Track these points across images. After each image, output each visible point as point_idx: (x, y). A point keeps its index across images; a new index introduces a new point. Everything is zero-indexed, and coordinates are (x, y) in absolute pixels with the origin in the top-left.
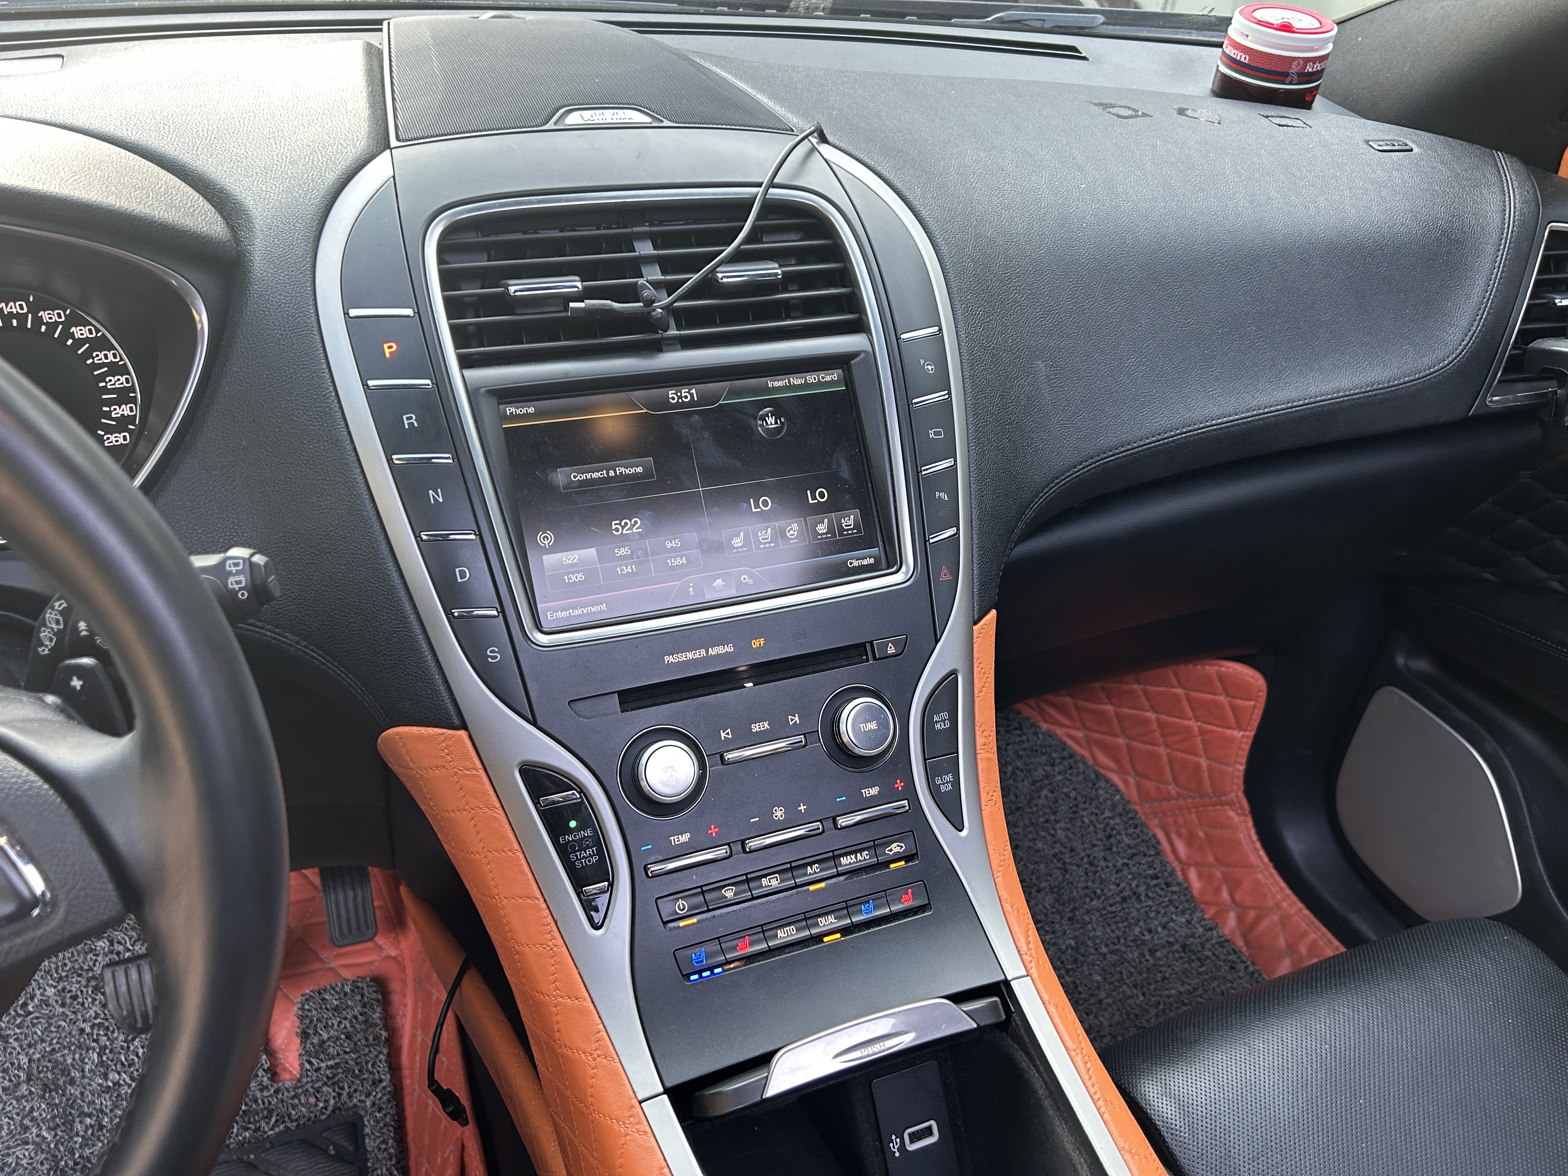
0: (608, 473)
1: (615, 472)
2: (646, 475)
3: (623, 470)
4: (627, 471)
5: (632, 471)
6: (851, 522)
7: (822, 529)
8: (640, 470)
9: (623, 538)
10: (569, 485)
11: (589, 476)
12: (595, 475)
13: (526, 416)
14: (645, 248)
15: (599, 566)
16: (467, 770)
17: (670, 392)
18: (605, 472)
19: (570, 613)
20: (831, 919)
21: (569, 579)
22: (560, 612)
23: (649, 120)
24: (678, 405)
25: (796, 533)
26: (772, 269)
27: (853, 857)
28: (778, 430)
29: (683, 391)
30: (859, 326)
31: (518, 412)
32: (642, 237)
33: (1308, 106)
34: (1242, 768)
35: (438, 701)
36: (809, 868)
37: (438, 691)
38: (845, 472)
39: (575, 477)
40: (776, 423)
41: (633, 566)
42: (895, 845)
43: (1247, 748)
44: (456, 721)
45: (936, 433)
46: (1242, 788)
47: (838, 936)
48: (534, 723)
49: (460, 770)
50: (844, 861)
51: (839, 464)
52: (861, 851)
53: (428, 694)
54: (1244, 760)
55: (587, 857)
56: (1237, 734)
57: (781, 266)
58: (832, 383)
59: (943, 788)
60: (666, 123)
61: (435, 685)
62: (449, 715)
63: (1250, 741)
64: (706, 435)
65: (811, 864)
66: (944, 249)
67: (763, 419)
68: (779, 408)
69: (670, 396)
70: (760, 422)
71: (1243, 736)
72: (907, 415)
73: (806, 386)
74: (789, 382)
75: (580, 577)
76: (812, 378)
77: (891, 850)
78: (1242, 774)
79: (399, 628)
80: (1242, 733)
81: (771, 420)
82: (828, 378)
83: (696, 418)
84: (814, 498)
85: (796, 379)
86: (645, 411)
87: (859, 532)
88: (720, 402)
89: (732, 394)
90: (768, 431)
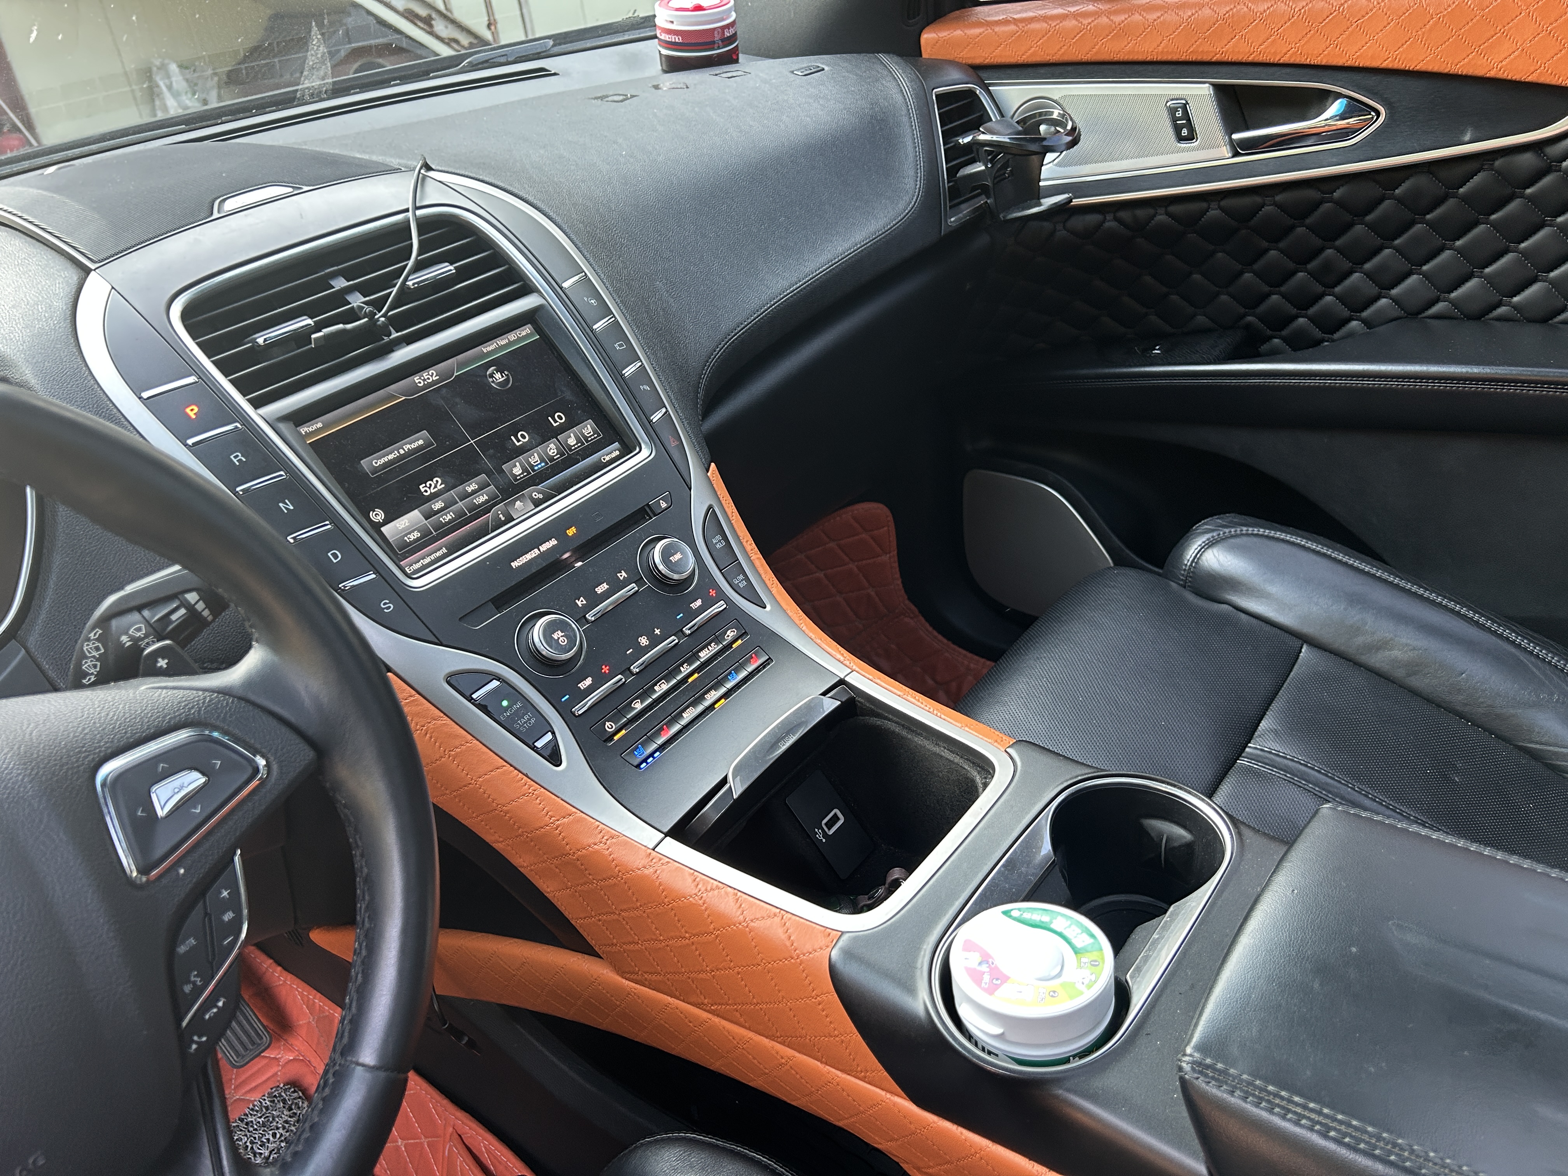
0: (399, 453)
1: (404, 450)
2: (428, 444)
3: (408, 446)
4: (413, 447)
5: (416, 444)
6: (590, 430)
7: (572, 441)
8: (421, 442)
9: (434, 496)
10: (375, 470)
11: (386, 460)
12: (391, 457)
13: (318, 431)
14: (340, 283)
15: (426, 522)
17: (415, 379)
18: (396, 452)
19: (422, 563)
20: (713, 692)
21: (409, 538)
22: (416, 564)
23: (291, 190)
24: (426, 387)
25: (555, 451)
26: (446, 269)
27: (706, 649)
28: (507, 380)
29: (424, 375)
30: (527, 289)
31: (311, 429)
32: (334, 275)
33: (736, 61)
34: (899, 582)
36: (681, 668)
38: (568, 395)
39: (376, 463)
40: (503, 377)
41: (451, 513)
42: (729, 631)
43: (896, 565)
45: (620, 346)
46: (906, 597)
47: (723, 700)
48: (440, 643)
50: (701, 654)
51: (562, 392)
52: (709, 644)
54: (898, 575)
55: (526, 721)
56: (885, 558)
57: (451, 264)
58: (527, 336)
59: (741, 585)
60: (306, 188)
63: (896, 559)
64: (458, 400)
65: (682, 665)
66: (558, 219)
67: (491, 376)
68: (500, 364)
69: (417, 381)
70: (491, 380)
71: (890, 557)
72: (593, 338)
73: (510, 344)
74: (498, 344)
75: (417, 535)
76: (512, 336)
77: (728, 636)
78: (901, 586)
80: (888, 555)
81: (498, 376)
82: (524, 333)
83: (444, 391)
84: (556, 421)
85: (502, 341)
86: (404, 398)
87: (599, 435)
88: (456, 374)
89: (460, 366)
90: (499, 384)
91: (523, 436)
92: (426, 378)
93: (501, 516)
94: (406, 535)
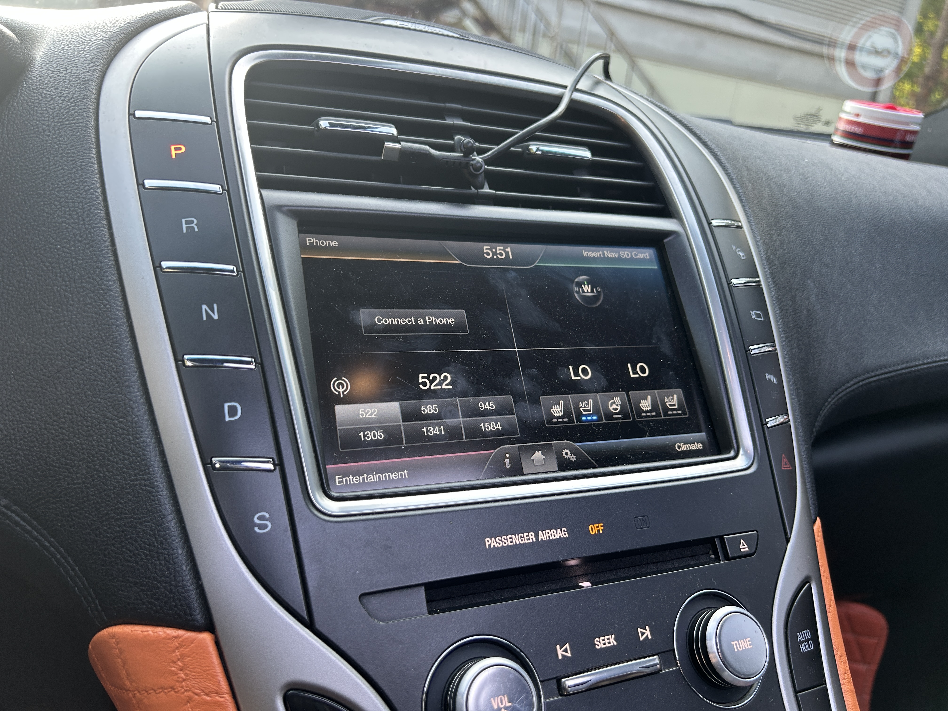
0: (416, 321)
1: (425, 321)
2: (459, 328)
3: (432, 318)
4: (438, 321)
5: (444, 321)
6: (675, 401)
7: (646, 405)
8: (451, 321)
9: (431, 394)
10: (372, 328)
11: (395, 321)
12: (403, 321)
13: (329, 249)
14: (456, 120)
15: (401, 423)
16: (207, 695)
17: (485, 247)
18: (413, 319)
19: (363, 479)
21: (365, 436)
22: (351, 477)
24: (492, 261)
25: (619, 408)
26: (582, 152)
28: (595, 299)
29: (498, 248)
30: (667, 211)
31: (320, 243)
32: (453, 111)
35: (176, 586)
37: (178, 572)
38: (666, 348)
39: (379, 320)
40: (592, 291)
41: (442, 428)
44: (199, 617)
45: (756, 315)
48: (310, 624)
49: (196, 694)
51: (659, 339)
53: (164, 576)
57: (591, 153)
58: (644, 261)
60: (473, 39)
61: (175, 563)
62: (190, 608)
64: (523, 292)
67: (580, 285)
68: (594, 277)
69: (485, 251)
70: (576, 289)
72: (727, 293)
73: (619, 260)
74: (604, 254)
75: (379, 435)
76: (625, 253)
79: (137, 480)
81: (587, 288)
82: (641, 256)
84: (635, 372)
85: (610, 253)
86: (458, 262)
87: (684, 413)
88: (536, 264)
89: (546, 257)
90: (585, 298)
91: (584, 371)
92: (498, 252)
93: (507, 460)
94: (364, 430)
